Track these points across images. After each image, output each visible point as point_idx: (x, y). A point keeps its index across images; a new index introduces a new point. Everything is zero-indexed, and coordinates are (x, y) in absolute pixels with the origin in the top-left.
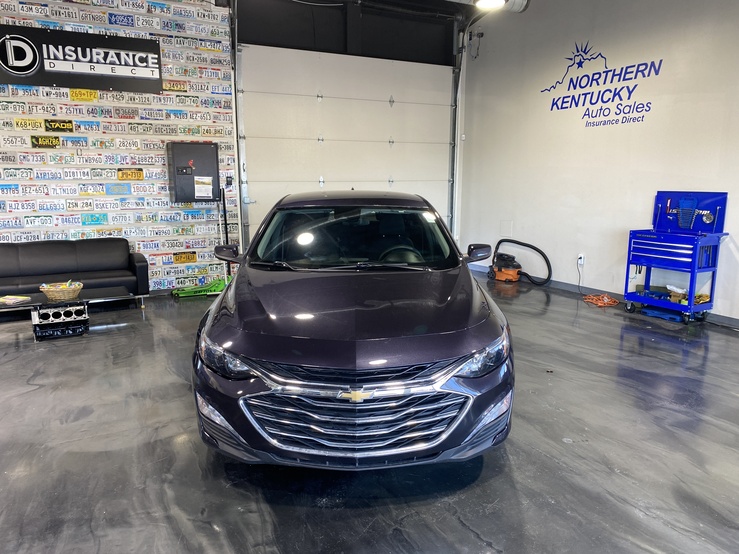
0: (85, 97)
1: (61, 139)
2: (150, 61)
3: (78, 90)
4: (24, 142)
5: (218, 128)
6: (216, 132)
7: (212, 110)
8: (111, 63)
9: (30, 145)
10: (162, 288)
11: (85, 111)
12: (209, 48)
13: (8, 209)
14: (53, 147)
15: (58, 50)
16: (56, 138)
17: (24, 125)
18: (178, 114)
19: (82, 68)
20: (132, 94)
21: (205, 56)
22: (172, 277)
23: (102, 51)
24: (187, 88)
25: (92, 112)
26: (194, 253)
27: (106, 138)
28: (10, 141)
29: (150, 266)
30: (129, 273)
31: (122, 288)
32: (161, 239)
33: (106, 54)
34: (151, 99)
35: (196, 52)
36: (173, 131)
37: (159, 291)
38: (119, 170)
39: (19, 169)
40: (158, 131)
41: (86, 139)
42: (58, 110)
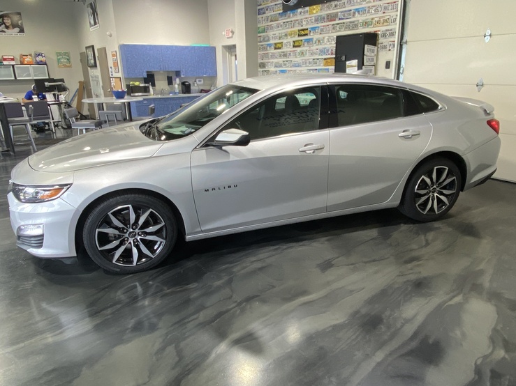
0: (314, 12)
1: (303, 41)
3: (311, 7)
4: (290, 45)
5: (386, 18)
9: (292, 46)
11: (313, 21)
14: (299, 46)
16: (301, 40)
17: (290, 35)
18: (358, 10)
20: (336, 2)
27: (321, 36)
28: (286, 45)
34: (346, 3)
36: (356, 26)
38: (325, 59)
39: (287, 61)
40: (347, 27)
41: (312, 39)
42: (304, 23)
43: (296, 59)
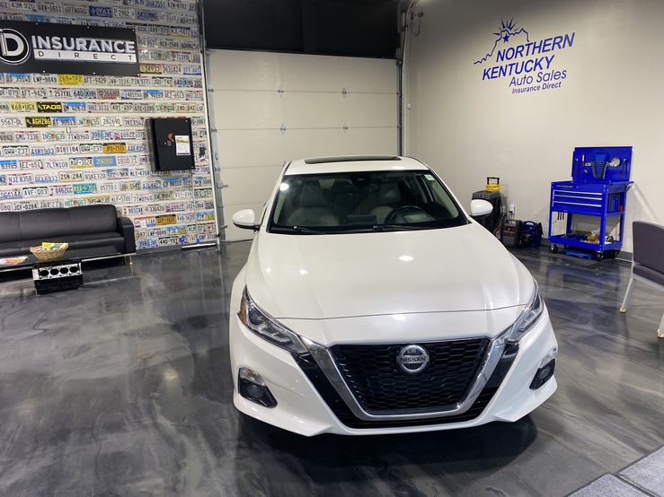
0: (72, 81)
1: (52, 119)
2: (128, 47)
3: (65, 76)
4: (19, 122)
5: (190, 105)
6: (189, 108)
7: (184, 89)
8: (93, 51)
9: (25, 125)
10: (147, 247)
11: (72, 94)
12: (180, 34)
13: (8, 182)
14: (45, 126)
15: (45, 40)
16: (47, 118)
17: (18, 108)
18: (154, 93)
19: (68, 55)
20: (113, 78)
21: (176, 41)
22: (155, 238)
23: (84, 40)
24: (162, 70)
25: (79, 94)
26: (174, 215)
27: (93, 116)
28: (8, 122)
29: (135, 229)
30: (118, 235)
31: (112, 248)
32: (145, 204)
33: (89, 43)
34: (130, 81)
35: (169, 37)
36: (151, 109)
37: (145, 249)
38: (105, 144)
39: (16, 147)
40: (138, 109)
41: (73, 118)
42: (48, 94)
43: (37, 144)
